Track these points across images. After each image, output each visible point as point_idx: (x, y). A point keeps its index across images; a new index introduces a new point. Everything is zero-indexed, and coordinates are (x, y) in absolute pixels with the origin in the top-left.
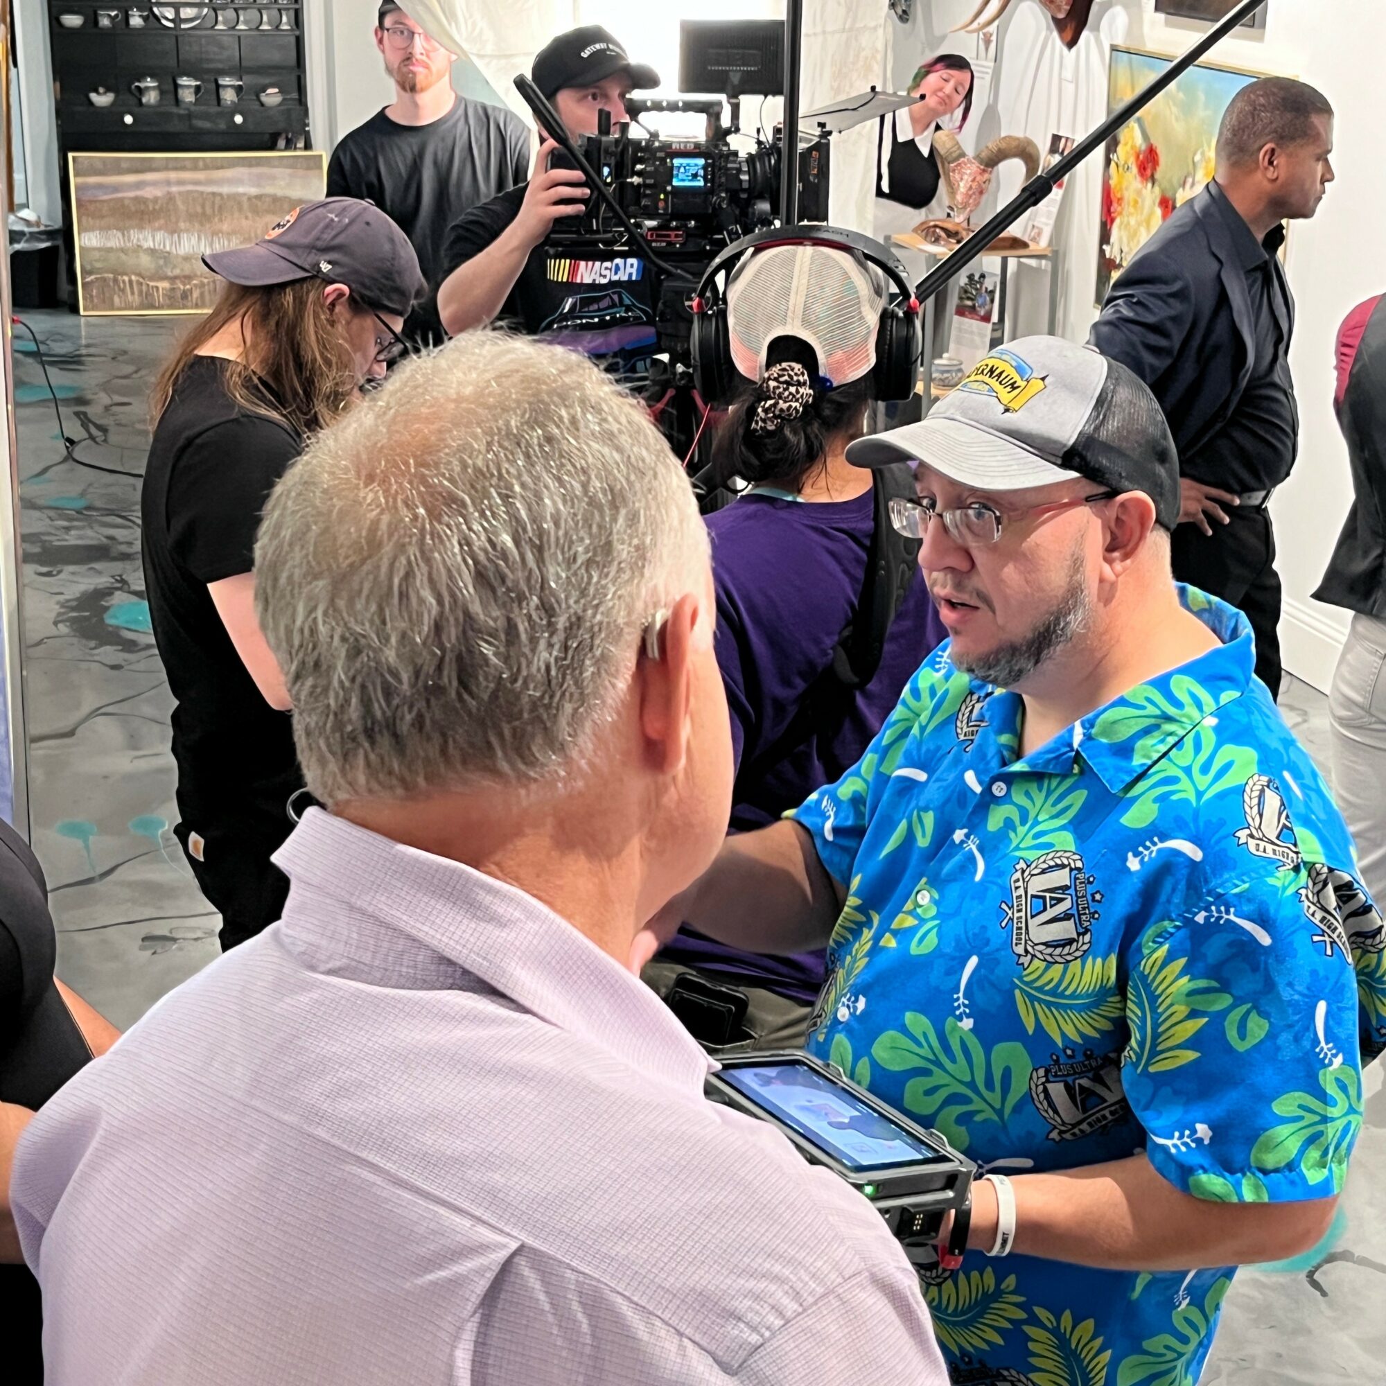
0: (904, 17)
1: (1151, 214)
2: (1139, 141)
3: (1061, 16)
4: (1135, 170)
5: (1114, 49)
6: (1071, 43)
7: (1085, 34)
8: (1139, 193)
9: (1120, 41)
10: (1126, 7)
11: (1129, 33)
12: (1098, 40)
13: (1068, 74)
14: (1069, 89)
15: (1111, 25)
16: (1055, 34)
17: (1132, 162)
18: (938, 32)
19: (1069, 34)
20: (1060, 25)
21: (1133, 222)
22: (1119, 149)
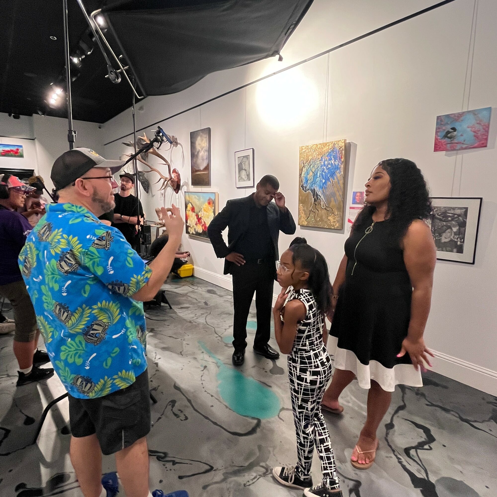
0: (147, 192)
1: (194, 217)
2: (191, 206)
3: (175, 188)
4: (191, 211)
5: (185, 192)
6: (177, 193)
7: (180, 191)
8: (192, 214)
9: (186, 191)
10: (186, 186)
11: (187, 190)
12: (182, 192)
13: (177, 197)
14: (177, 200)
15: (184, 189)
16: (174, 192)
17: (190, 210)
18: (153, 194)
19: (176, 192)
20: (175, 190)
21: (191, 219)
22: (188, 208)
